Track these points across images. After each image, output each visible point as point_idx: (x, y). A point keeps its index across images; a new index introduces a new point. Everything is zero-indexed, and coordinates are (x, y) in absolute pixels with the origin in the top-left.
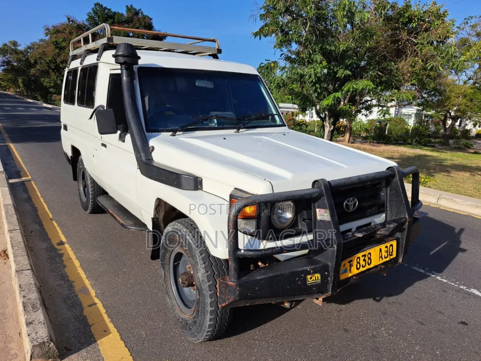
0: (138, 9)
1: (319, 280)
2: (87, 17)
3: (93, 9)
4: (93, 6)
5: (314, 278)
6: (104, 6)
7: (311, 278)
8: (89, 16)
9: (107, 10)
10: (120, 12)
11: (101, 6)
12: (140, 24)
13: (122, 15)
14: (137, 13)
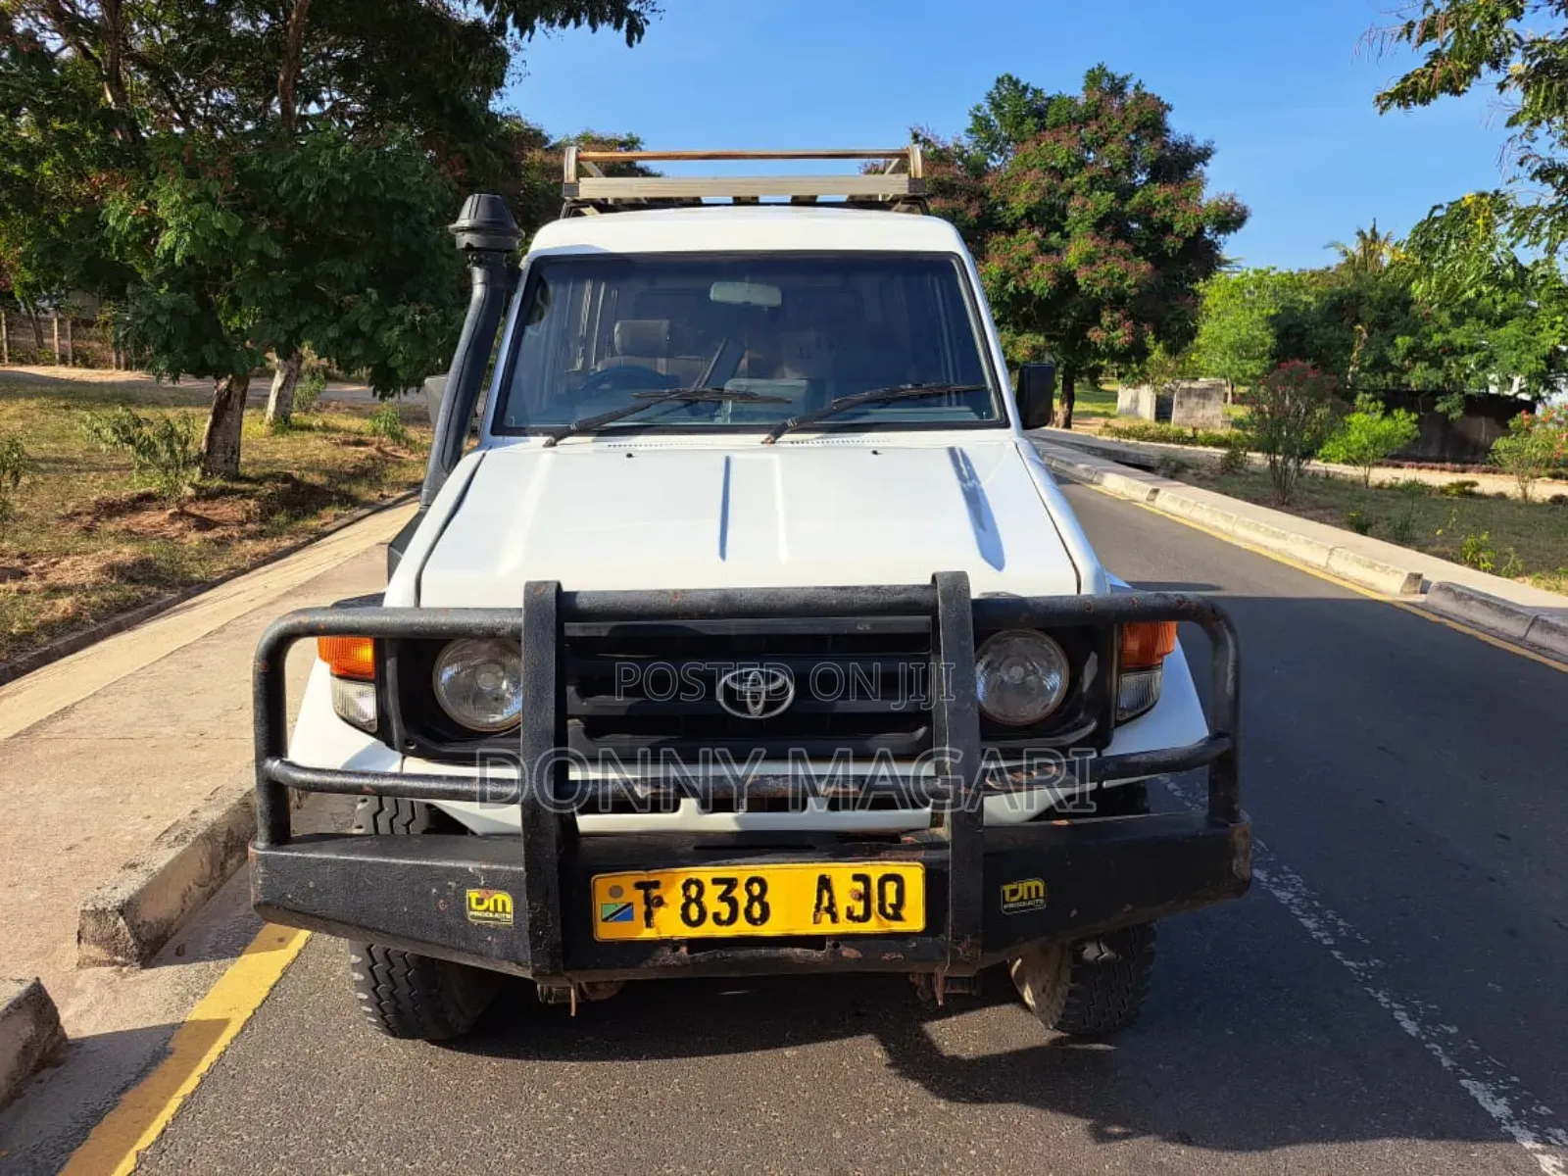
0: (1120, 75)
1: (508, 916)
2: (969, 123)
3: (990, 96)
4: (990, 86)
5: (489, 903)
6: (1024, 82)
7: (480, 902)
8: (976, 116)
9: (1029, 96)
10: (1068, 92)
11: (1016, 83)
12: (1126, 118)
13: (1072, 101)
14: (1118, 89)
